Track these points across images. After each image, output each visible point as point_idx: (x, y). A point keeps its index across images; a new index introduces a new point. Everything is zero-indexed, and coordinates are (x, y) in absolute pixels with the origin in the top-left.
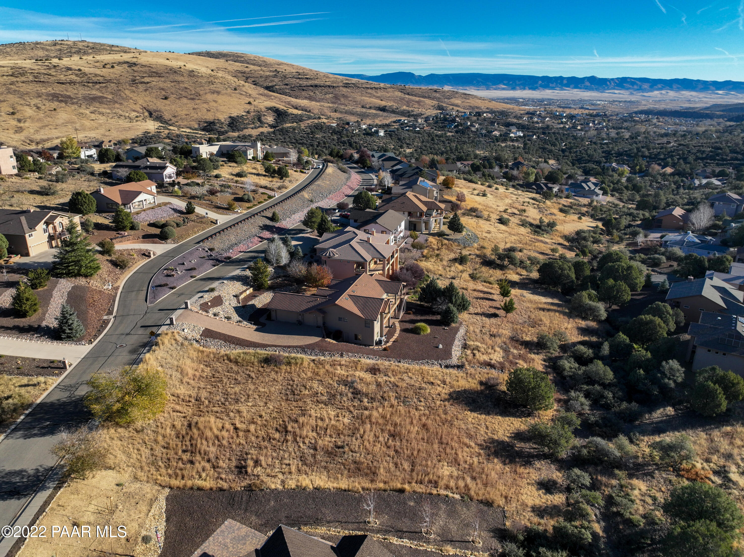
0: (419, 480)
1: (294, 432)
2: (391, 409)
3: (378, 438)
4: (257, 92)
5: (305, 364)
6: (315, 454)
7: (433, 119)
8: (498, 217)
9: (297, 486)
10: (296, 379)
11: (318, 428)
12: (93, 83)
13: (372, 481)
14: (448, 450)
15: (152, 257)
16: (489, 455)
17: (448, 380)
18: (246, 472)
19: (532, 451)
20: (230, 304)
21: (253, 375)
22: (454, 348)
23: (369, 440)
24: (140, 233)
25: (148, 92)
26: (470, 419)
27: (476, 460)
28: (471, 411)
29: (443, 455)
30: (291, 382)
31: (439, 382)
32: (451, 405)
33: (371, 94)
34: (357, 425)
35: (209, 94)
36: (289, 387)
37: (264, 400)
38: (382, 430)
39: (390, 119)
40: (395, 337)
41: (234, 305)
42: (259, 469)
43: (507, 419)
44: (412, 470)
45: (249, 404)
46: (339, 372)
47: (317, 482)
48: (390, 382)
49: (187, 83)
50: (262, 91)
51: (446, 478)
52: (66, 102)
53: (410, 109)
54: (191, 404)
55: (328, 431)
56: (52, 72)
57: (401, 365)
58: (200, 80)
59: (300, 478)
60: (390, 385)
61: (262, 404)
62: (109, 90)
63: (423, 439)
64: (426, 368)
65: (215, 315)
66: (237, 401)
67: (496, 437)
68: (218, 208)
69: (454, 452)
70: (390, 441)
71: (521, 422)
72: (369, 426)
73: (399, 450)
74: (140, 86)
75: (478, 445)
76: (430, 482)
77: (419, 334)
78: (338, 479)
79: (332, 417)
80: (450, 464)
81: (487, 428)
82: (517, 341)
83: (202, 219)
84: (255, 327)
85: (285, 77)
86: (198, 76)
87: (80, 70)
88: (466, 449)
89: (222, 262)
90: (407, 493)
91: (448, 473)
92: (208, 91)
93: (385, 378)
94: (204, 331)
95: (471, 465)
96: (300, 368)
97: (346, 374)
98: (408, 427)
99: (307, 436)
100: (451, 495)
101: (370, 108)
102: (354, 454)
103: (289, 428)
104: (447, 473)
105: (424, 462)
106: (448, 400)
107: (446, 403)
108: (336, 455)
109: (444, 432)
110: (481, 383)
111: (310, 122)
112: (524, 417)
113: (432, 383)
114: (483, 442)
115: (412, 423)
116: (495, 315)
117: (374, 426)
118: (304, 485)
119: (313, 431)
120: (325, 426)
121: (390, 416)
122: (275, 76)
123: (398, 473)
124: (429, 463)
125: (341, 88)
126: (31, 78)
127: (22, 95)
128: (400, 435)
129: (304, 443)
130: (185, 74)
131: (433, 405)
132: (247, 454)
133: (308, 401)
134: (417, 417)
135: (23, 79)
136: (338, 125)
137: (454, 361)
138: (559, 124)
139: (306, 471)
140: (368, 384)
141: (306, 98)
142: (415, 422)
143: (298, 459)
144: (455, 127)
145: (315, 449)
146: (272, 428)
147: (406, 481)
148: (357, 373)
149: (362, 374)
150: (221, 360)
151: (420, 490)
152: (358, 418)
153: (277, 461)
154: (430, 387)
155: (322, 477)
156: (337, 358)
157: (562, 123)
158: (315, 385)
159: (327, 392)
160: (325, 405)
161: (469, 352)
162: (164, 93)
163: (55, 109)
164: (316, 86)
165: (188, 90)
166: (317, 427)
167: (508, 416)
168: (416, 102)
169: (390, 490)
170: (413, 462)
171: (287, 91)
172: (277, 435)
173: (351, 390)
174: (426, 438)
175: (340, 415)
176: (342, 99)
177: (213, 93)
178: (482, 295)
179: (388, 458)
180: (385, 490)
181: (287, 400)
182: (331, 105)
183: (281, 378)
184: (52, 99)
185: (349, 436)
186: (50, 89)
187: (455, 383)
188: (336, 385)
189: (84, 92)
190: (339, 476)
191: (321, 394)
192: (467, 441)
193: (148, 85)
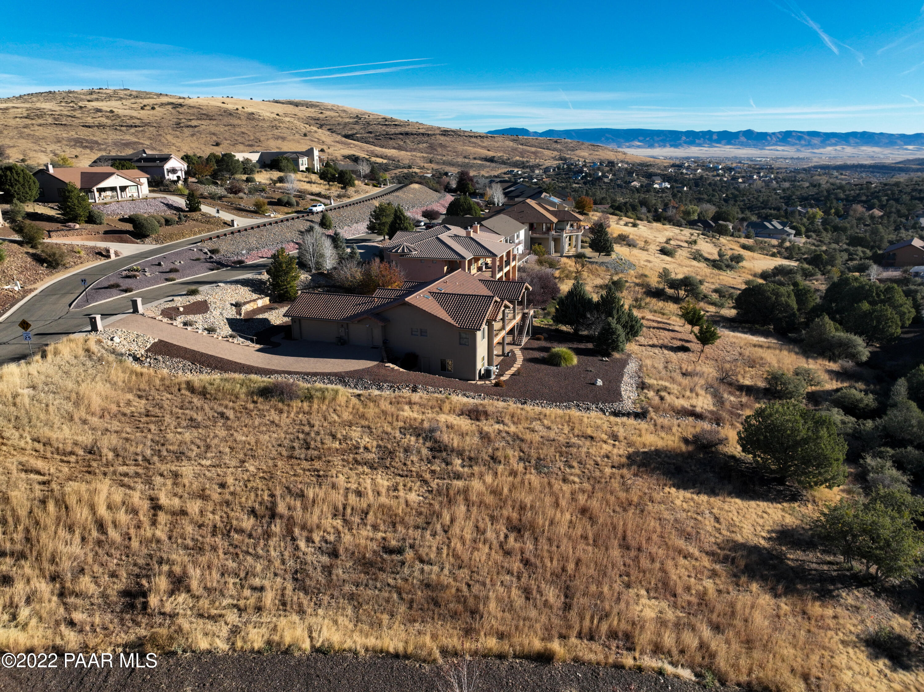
0: (585, 630)
1: (291, 518)
2: (511, 479)
3: (484, 532)
4: (332, 139)
5: (342, 399)
6: (332, 566)
7: (554, 170)
8: (659, 248)
9: (269, 643)
10: (317, 423)
11: (349, 511)
12: (127, 126)
13: (468, 632)
14: (645, 563)
15: (113, 257)
16: (735, 576)
17: (621, 433)
18: (145, 605)
19: (825, 567)
20: (221, 314)
21: (230, 414)
22: (623, 387)
23: (462, 538)
24: (102, 228)
25: (195, 138)
26: (678, 502)
27: (709, 584)
28: (678, 487)
29: (634, 573)
30: (307, 429)
31: (605, 437)
32: (635, 475)
33: (475, 143)
34: (437, 507)
35: (271, 140)
36: (301, 436)
37: (241, 456)
38: (493, 519)
39: (500, 170)
40: (513, 370)
41: (230, 316)
42: (182, 598)
43: (753, 503)
44: (567, 607)
45: (204, 462)
46: (406, 414)
47: (325, 634)
48: (508, 433)
49: (245, 126)
50: (339, 138)
51: (650, 627)
52: (91, 149)
53: (525, 160)
54: (73, 459)
55: (371, 516)
56: (78, 114)
57: (528, 407)
58: (261, 124)
59: (282, 622)
60: (509, 438)
61: (234, 463)
62: (147, 134)
63: (585, 537)
64: (575, 413)
65: (185, 324)
66: (179, 456)
67: (739, 538)
68: (240, 210)
69: (657, 565)
70: (511, 539)
71: (783, 510)
72: (463, 508)
73: (533, 559)
74: (185, 130)
75: (707, 553)
76: (613, 634)
77: (558, 365)
78: (380, 625)
79: (383, 491)
80: (652, 594)
81: (717, 520)
82: (730, 384)
83: (208, 220)
84: (258, 346)
85: (368, 124)
86: (258, 120)
87: (112, 112)
88: (682, 561)
89: (227, 266)
90: (558, 665)
91: (653, 615)
92: (270, 136)
93: (497, 426)
94: (154, 345)
95: (702, 596)
96: (328, 406)
97: (420, 417)
98: (550, 512)
99: (318, 527)
100: (669, 669)
101: (475, 159)
102: (427, 568)
103: (281, 508)
104: (650, 614)
105: (593, 588)
106: (629, 466)
107: (625, 471)
108: (381, 569)
109: (630, 525)
110: (686, 441)
111: (397, 171)
112: (786, 501)
113: (592, 438)
114: (715, 548)
115: (557, 504)
116: (685, 349)
117: (474, 510)
118: (288, 640)
119: (335, 516)
120: (365, 506)
121: (510, 491)
122: (356, 123)
123: (533, 613)
124: (606, 589)
125: (438, 136)
126: (50, 120)
127: (37, 140)
128: (532, 527)
129: (309, 540)
130: (242, 117)
131: (598, 474)
132: (160, 562)
133: (337, 460)
134: (568, 495)
135: (40, 121)
136: (433, 175)
137: (628, 404)
138: (714, 176)
139: (300, 605)
140: (463, 435)
141: (394, 148)
142: (563, 503)
143: (289, 576)
144: (582, 178)
145: (334, 554)
146: (243, 508)
147: (555, 633)
148: (442, 418)
149: (453, 419)
150: (175, 390)
151: (592, 657)
152: (439, 493)
153: (231, 581)
154: (588, 443)
155: (340, 619)
156: (406, 393)
157: (718, 175)
158: (355, 433)
159: (379, 446)
160: (372, 467)
161: (651, 394)
162: (215, 138)
163: (76, 156)
164: (407, 134)
165: (246, 136)
166: (344, 508)
167: (752, 498)
168: (532, 153)
169: (515, 656)
170: (568, 588)
171: (371, 140)
172: (248, 523)
173: (428, 444)
174: (590, 535)
175: (401, 487)
176: (439, 150)
177: (277, 139)
178: (655, 325)
179: (508, 578)
180: (501, 656)
181: (291, 457)
182: (425, 155)
183: (288, 421)
184: (75, 145)
185: (417, 527)
186: (73, 133)
187: (635, 438)
188: (398, 434)
189: (115, 137)
190: (385, 617)
191: (366, 448)
192: (681, 543)
193: (196, 129)
